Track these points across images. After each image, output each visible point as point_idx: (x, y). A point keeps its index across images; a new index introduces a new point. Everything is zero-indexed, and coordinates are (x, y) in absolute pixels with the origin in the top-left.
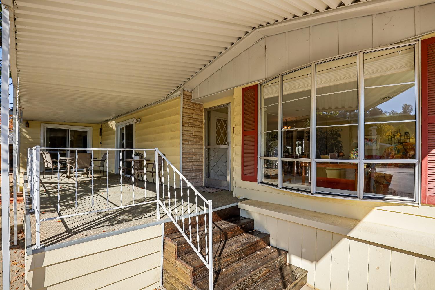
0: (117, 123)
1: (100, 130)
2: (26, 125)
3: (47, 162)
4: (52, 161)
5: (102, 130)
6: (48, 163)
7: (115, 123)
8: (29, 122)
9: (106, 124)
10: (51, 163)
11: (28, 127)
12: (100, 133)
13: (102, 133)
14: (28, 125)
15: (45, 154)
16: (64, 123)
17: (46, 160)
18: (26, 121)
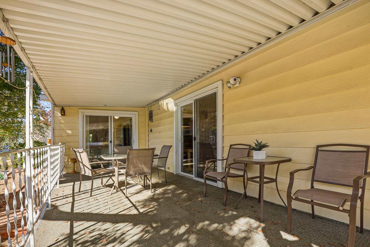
0: (175, 100)
1: (150, 113)
2: (61, 112)
3: (84, 165)
4: (90, 164)
5: (152, 113)
6: (86, 168)
7: (172, 100)
8: (65, 108)
9: (156, 105)
10: (90, 168)
11: (64, 115)
12: (150, 118)
13: (152, 117)
14: (64, 112)
15: (80, 153)
16: (105, 107)
17: (82, 163)
18: (61, 107)
